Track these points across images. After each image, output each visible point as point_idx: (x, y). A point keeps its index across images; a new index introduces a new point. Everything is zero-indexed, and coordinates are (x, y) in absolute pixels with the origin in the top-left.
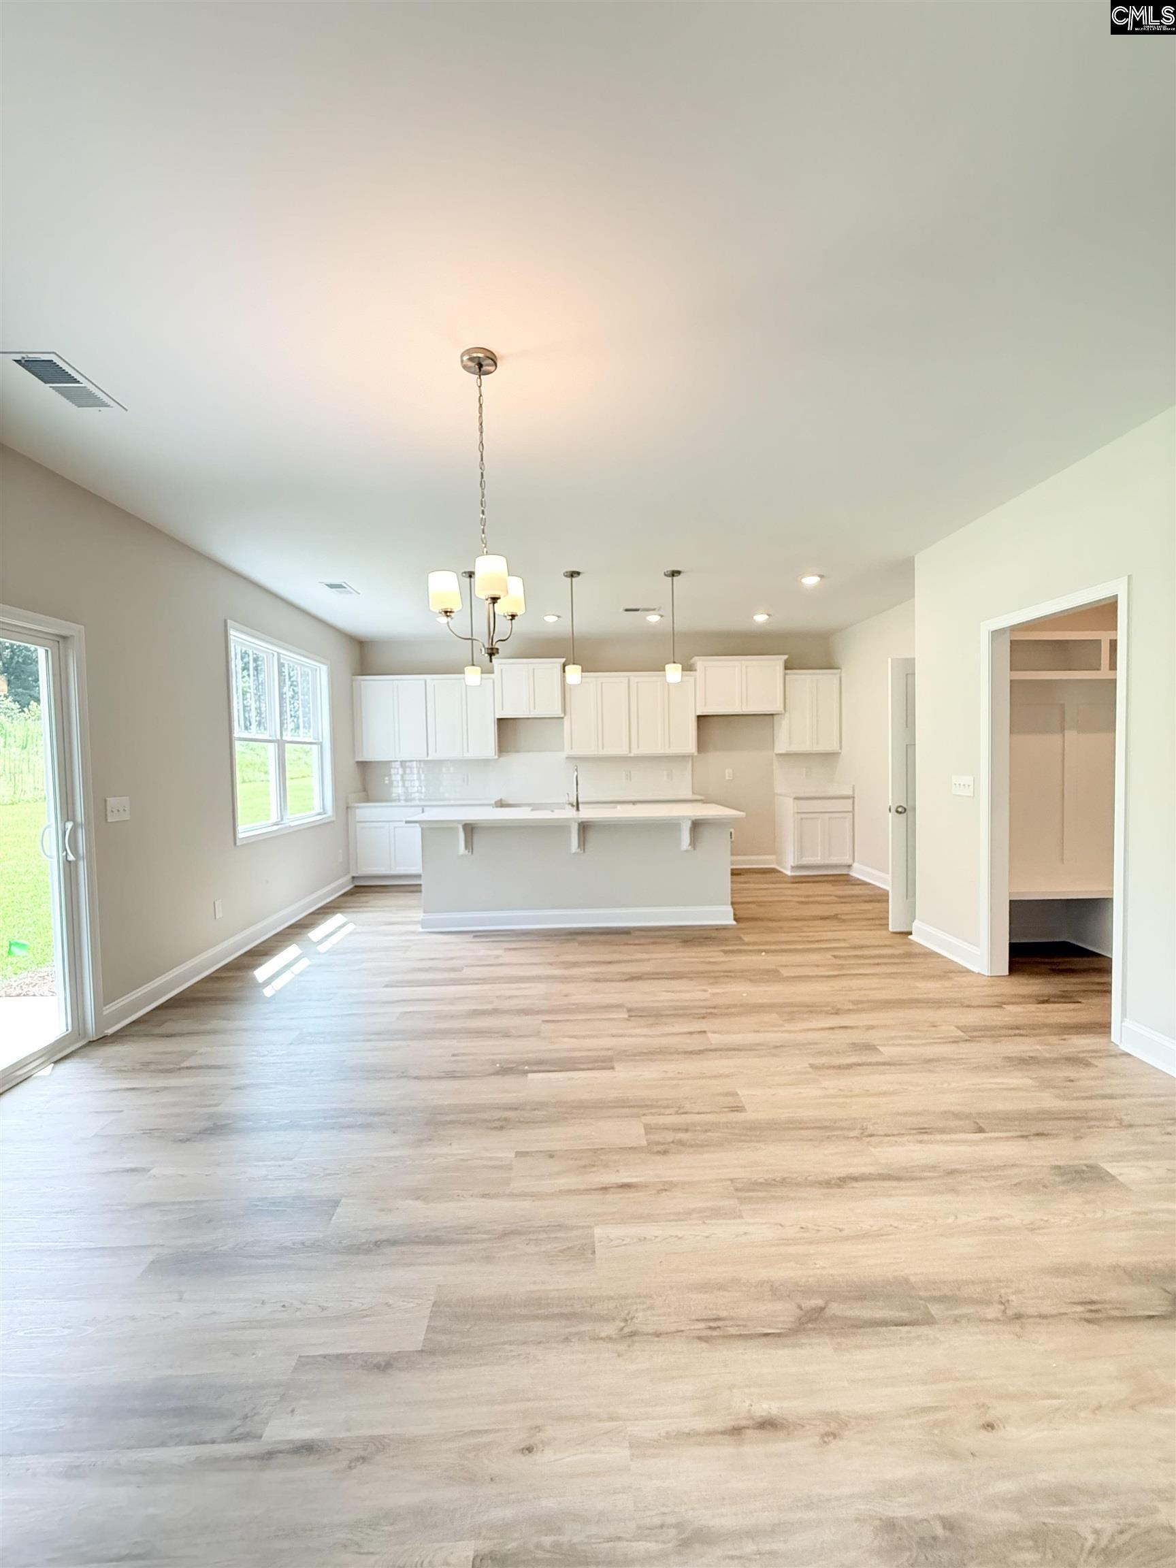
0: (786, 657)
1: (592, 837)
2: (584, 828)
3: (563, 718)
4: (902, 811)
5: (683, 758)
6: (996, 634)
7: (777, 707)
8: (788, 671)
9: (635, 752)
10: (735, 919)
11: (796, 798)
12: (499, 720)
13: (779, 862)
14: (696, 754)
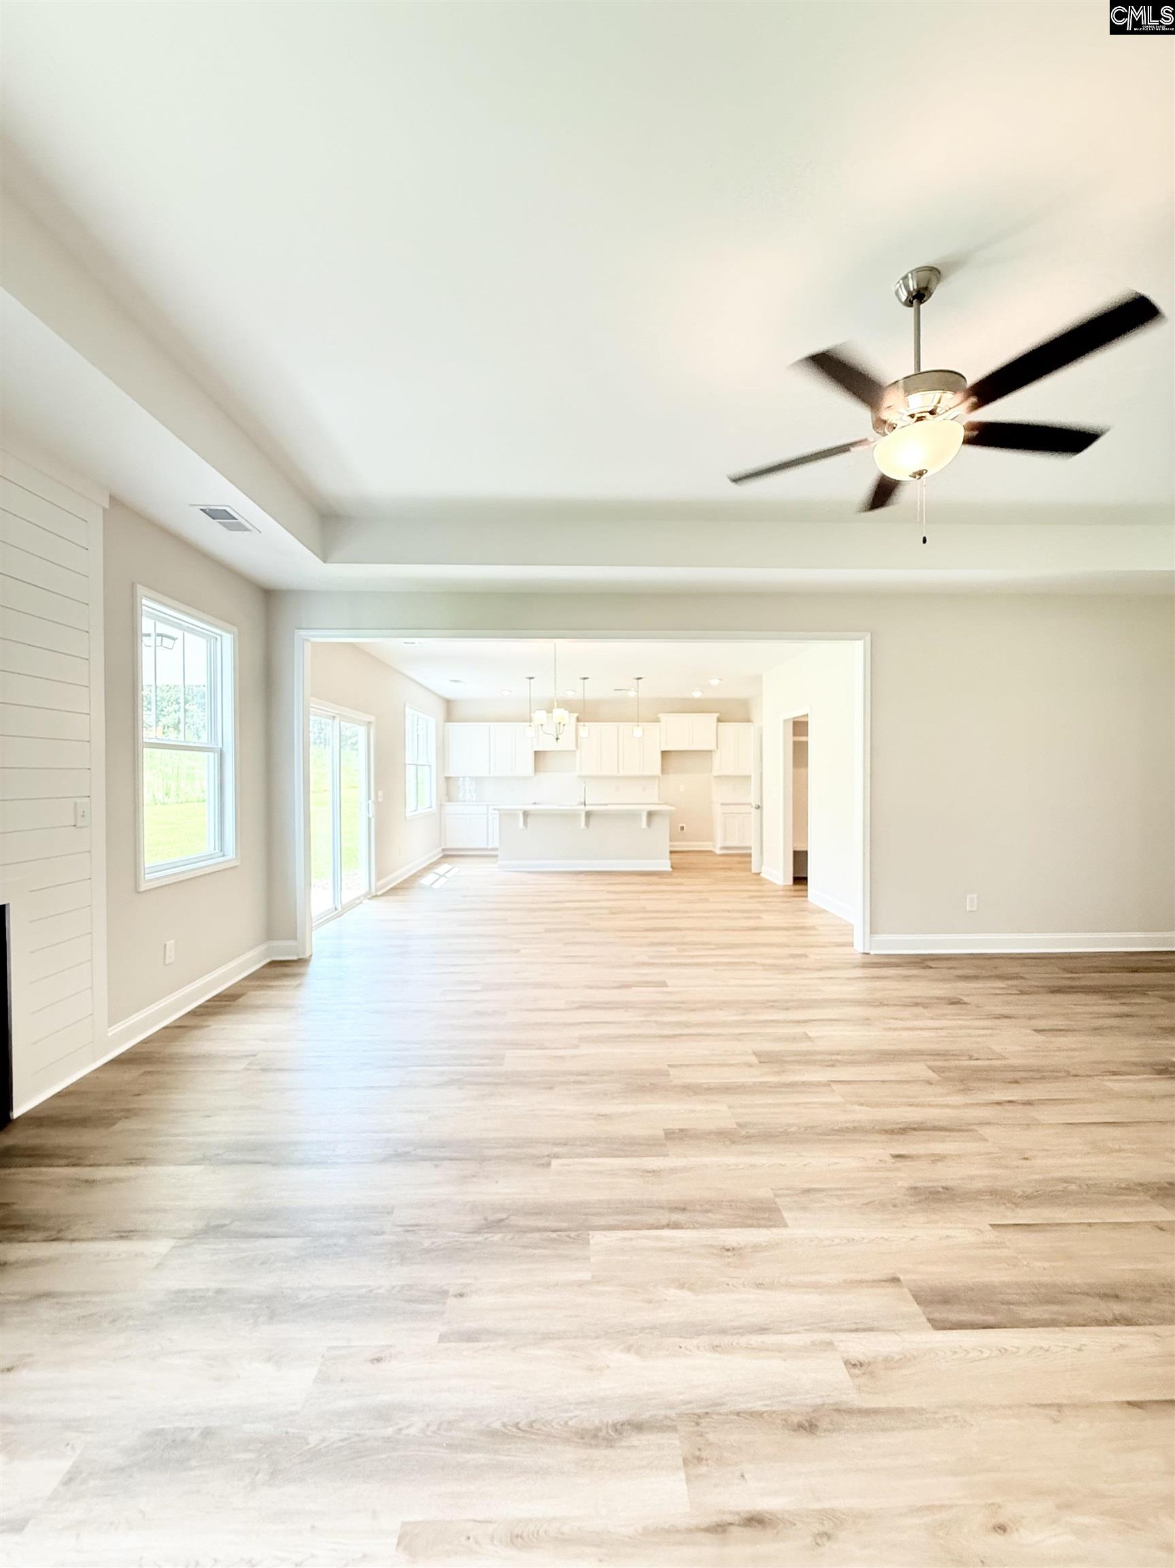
0: (718, 715)
1: (592, 820)
2: (588, 815)
3: (575, 751)
4: (758, 807)
5: (653, 777)
6: (785, 721)
7: (712, 747)
8: (720, 724)
9: (621, 773)
10: (672, 867)
11: (722, 804)
12: (535, 752)
13: (714, 847)
14: (660, 774)
